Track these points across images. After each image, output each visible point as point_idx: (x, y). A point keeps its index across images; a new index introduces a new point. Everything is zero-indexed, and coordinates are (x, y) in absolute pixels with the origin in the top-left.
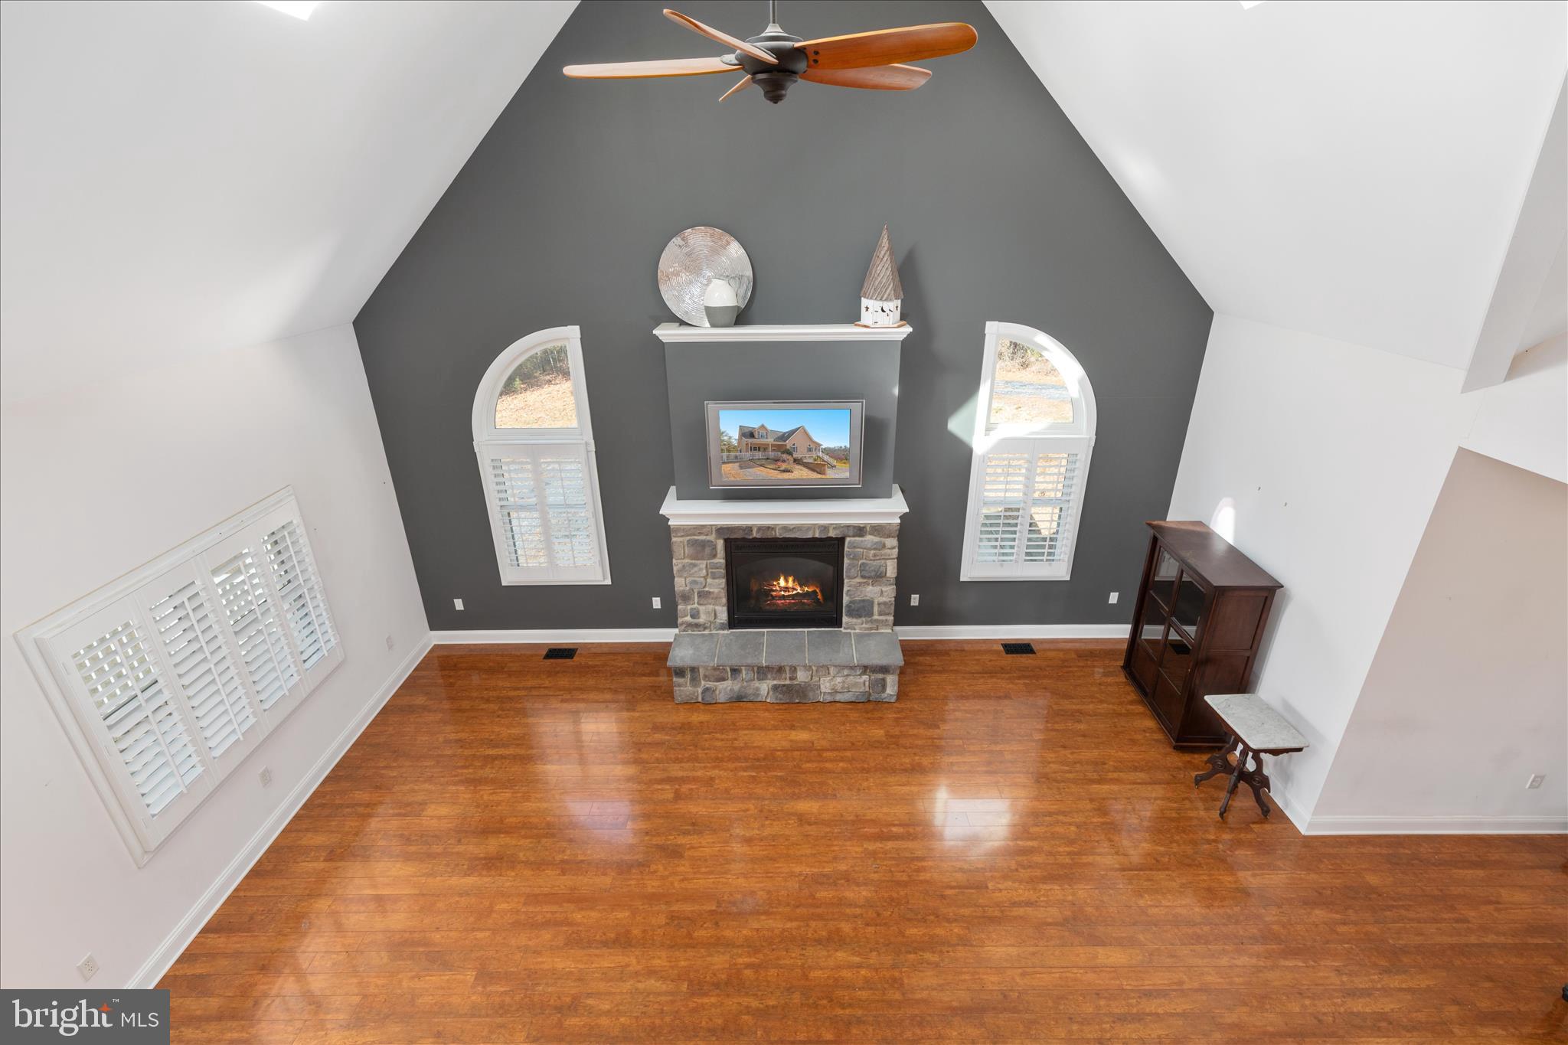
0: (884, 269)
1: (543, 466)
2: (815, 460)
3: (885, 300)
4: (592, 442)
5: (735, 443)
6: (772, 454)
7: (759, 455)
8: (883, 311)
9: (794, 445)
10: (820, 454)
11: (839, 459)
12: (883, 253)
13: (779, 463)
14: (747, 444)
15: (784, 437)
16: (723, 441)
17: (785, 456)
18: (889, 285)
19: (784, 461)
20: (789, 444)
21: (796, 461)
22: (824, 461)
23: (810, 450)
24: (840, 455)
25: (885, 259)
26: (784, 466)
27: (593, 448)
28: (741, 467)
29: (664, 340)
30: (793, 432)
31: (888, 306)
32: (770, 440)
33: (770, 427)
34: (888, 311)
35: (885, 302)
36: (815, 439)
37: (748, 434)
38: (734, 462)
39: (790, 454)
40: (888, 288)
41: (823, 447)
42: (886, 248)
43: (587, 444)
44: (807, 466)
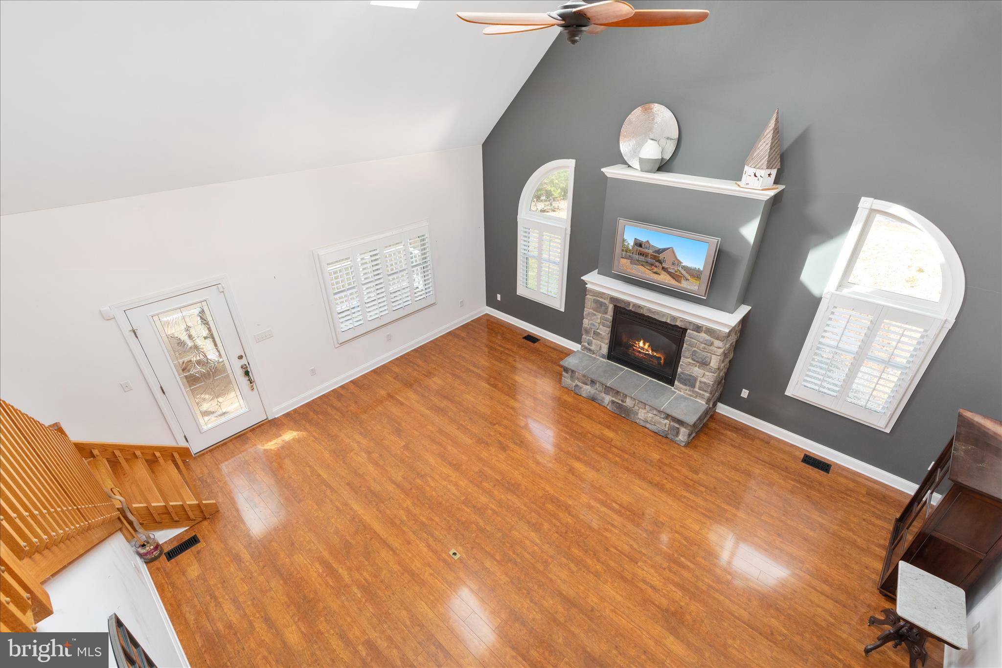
0: (765, 144)
1: (544, 237)
2: (676, 272)
3: (758, 168)
4: (569, 229)
5: (631, 248)
6: (649, 260)
7: (642, 258)
8: (755, 176)
9: (664, 258)
10: (680, 269)
11: (692, 276)
12: (767, 131)
13: (653, 267)
14: (637, 250)
15: (659, 251)
16: (624, 245)
17: (657, 264)
18: (765, 157)
19: (656, 267)
20: (661, 256)
21: (663, 268)
22: (681, 274)
23: (673, 264)
24: (695, 274)
25: (768, 136)
26: (656, 270)
27: (569, 232)
28: (631, 263)
29: (608, 175)
30: (665, 250)
31: (759, 173)
32: (650, 251)
33: (652, 243)
34: (759, 177)
35: (758, 170)
36: (679, 258)
37: (639, 244)
38: (628, 259)
39: (661, 263)
40: (763, 159)
41: (683, 265)
42: (771, 128)
43: (566, 229)
44: (670, 274)
